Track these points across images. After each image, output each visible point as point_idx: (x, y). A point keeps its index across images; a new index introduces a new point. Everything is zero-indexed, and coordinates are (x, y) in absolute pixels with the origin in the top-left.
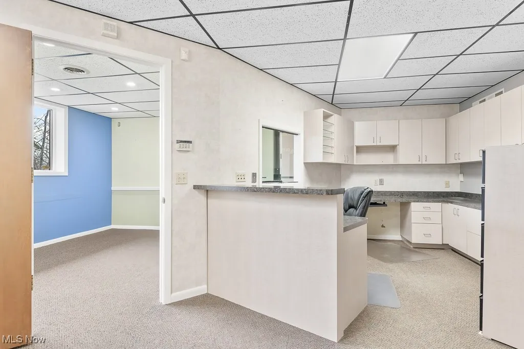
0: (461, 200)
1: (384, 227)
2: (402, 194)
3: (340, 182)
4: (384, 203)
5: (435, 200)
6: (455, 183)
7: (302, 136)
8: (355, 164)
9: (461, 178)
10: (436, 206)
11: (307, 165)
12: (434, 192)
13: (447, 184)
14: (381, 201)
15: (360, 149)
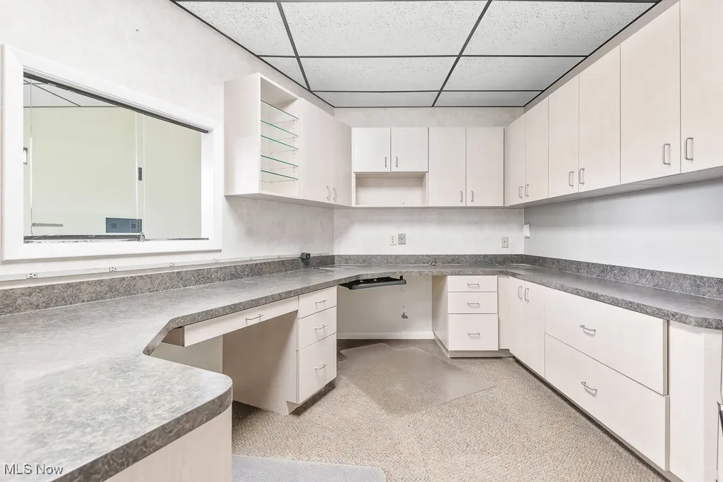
0: (527, 270)
1: (406, 317)
2: (434, 260)
3: (331, 241)
4: (401, 277)
5: (487, 270)
6: (517, 241)
7: (218, 136)
8: (354, 205)
9: (526, 231)
10: (488, 282)
11: (232, 200)
12: (485, 256)
13: (505, 242)
14: (395, 273)
15: (363, 180)
